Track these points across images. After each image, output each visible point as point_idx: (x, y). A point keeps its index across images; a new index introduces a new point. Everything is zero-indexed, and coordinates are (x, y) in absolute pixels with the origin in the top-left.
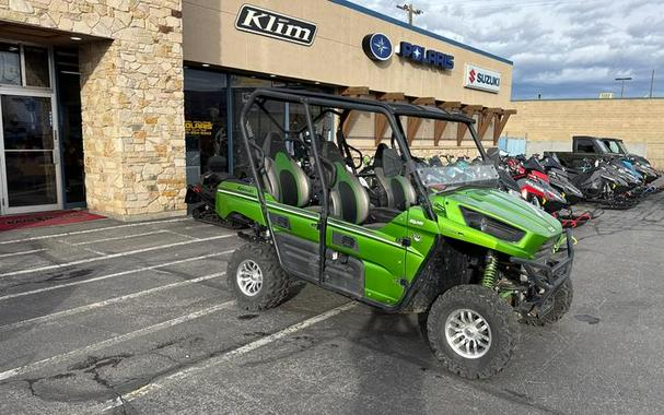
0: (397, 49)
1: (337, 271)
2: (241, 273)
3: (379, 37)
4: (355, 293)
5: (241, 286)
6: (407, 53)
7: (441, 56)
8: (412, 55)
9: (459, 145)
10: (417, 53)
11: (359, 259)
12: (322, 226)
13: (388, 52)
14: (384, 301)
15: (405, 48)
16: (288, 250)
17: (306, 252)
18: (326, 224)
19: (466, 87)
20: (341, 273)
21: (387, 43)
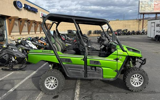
0: (23, 6)
1: (92, 73)
2: (46, 82)
3: (19, 2)
4: (100, 78)
5: (47, 87)
6: (26, 7)
7: (35, 9)
8: (28, 8)
9: (41, 33)
10: (29, 7)
11: (100, 67)
12: (85, 60)
13: (21, 7)
14: (110, 78)
15: (26, 6)
16: (70, 69)
17: (79, 69)
18: (87, 58)
19: (41, 18)
20: (93, 73)
21: (21, 4)
